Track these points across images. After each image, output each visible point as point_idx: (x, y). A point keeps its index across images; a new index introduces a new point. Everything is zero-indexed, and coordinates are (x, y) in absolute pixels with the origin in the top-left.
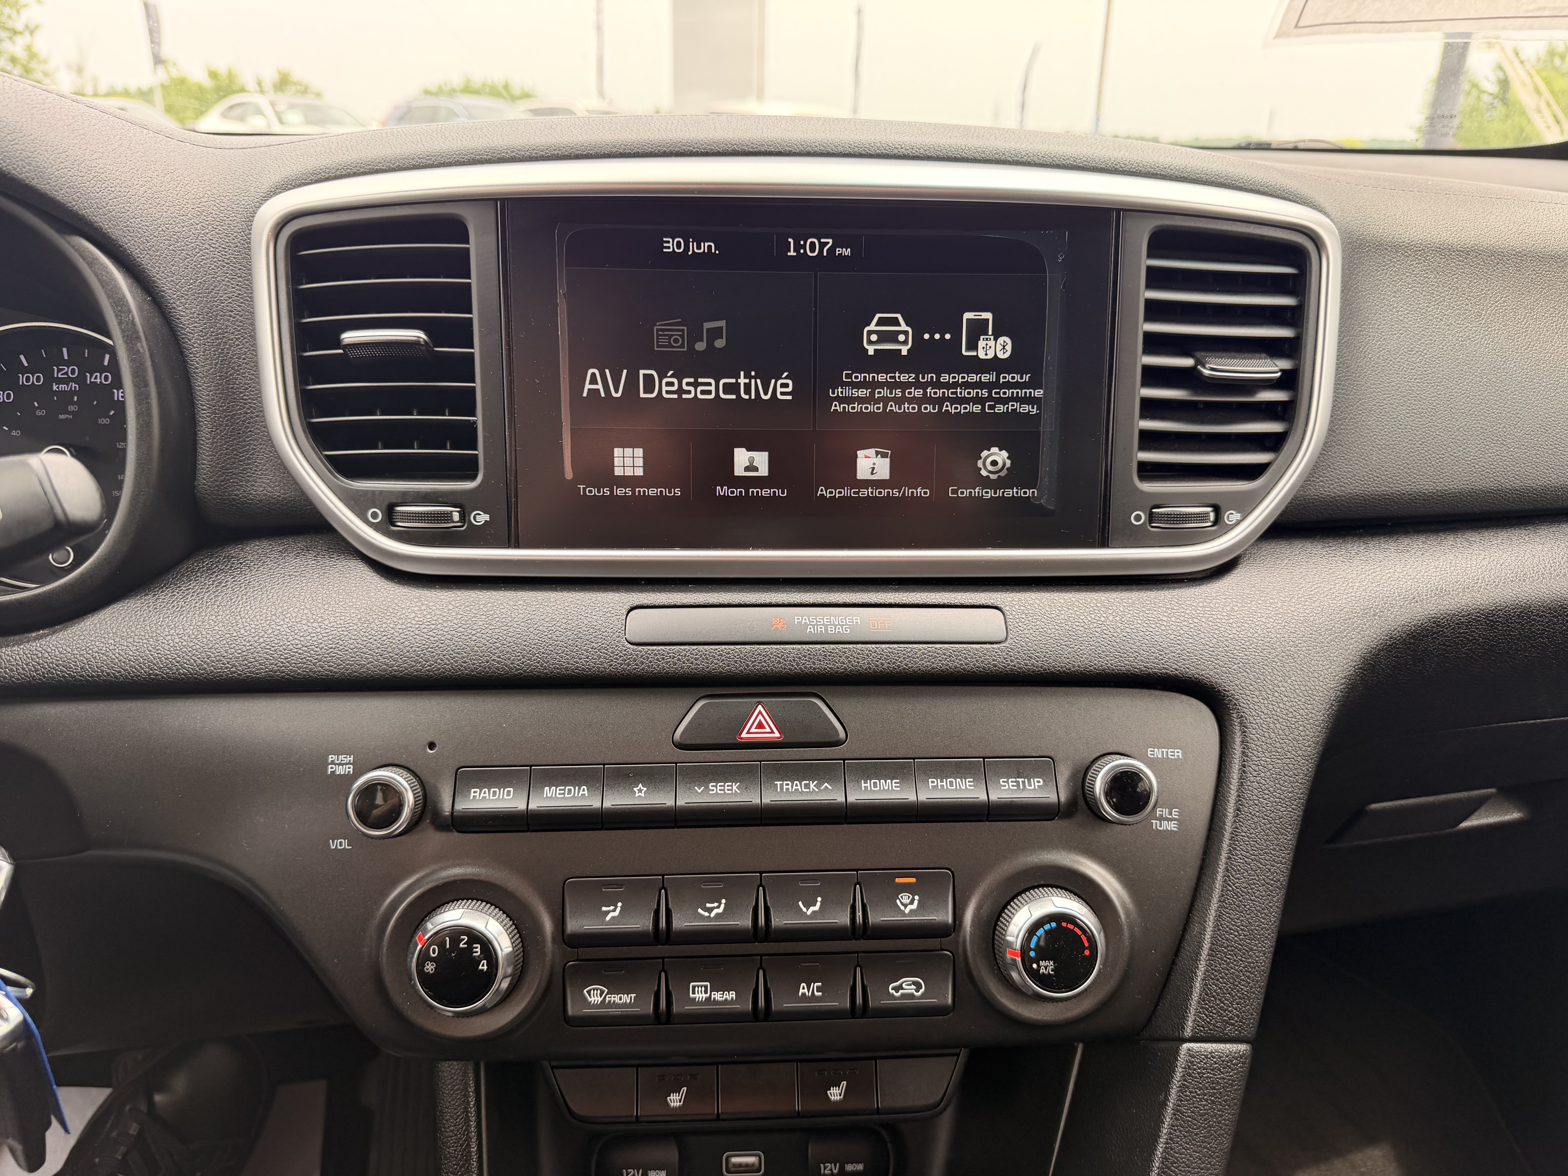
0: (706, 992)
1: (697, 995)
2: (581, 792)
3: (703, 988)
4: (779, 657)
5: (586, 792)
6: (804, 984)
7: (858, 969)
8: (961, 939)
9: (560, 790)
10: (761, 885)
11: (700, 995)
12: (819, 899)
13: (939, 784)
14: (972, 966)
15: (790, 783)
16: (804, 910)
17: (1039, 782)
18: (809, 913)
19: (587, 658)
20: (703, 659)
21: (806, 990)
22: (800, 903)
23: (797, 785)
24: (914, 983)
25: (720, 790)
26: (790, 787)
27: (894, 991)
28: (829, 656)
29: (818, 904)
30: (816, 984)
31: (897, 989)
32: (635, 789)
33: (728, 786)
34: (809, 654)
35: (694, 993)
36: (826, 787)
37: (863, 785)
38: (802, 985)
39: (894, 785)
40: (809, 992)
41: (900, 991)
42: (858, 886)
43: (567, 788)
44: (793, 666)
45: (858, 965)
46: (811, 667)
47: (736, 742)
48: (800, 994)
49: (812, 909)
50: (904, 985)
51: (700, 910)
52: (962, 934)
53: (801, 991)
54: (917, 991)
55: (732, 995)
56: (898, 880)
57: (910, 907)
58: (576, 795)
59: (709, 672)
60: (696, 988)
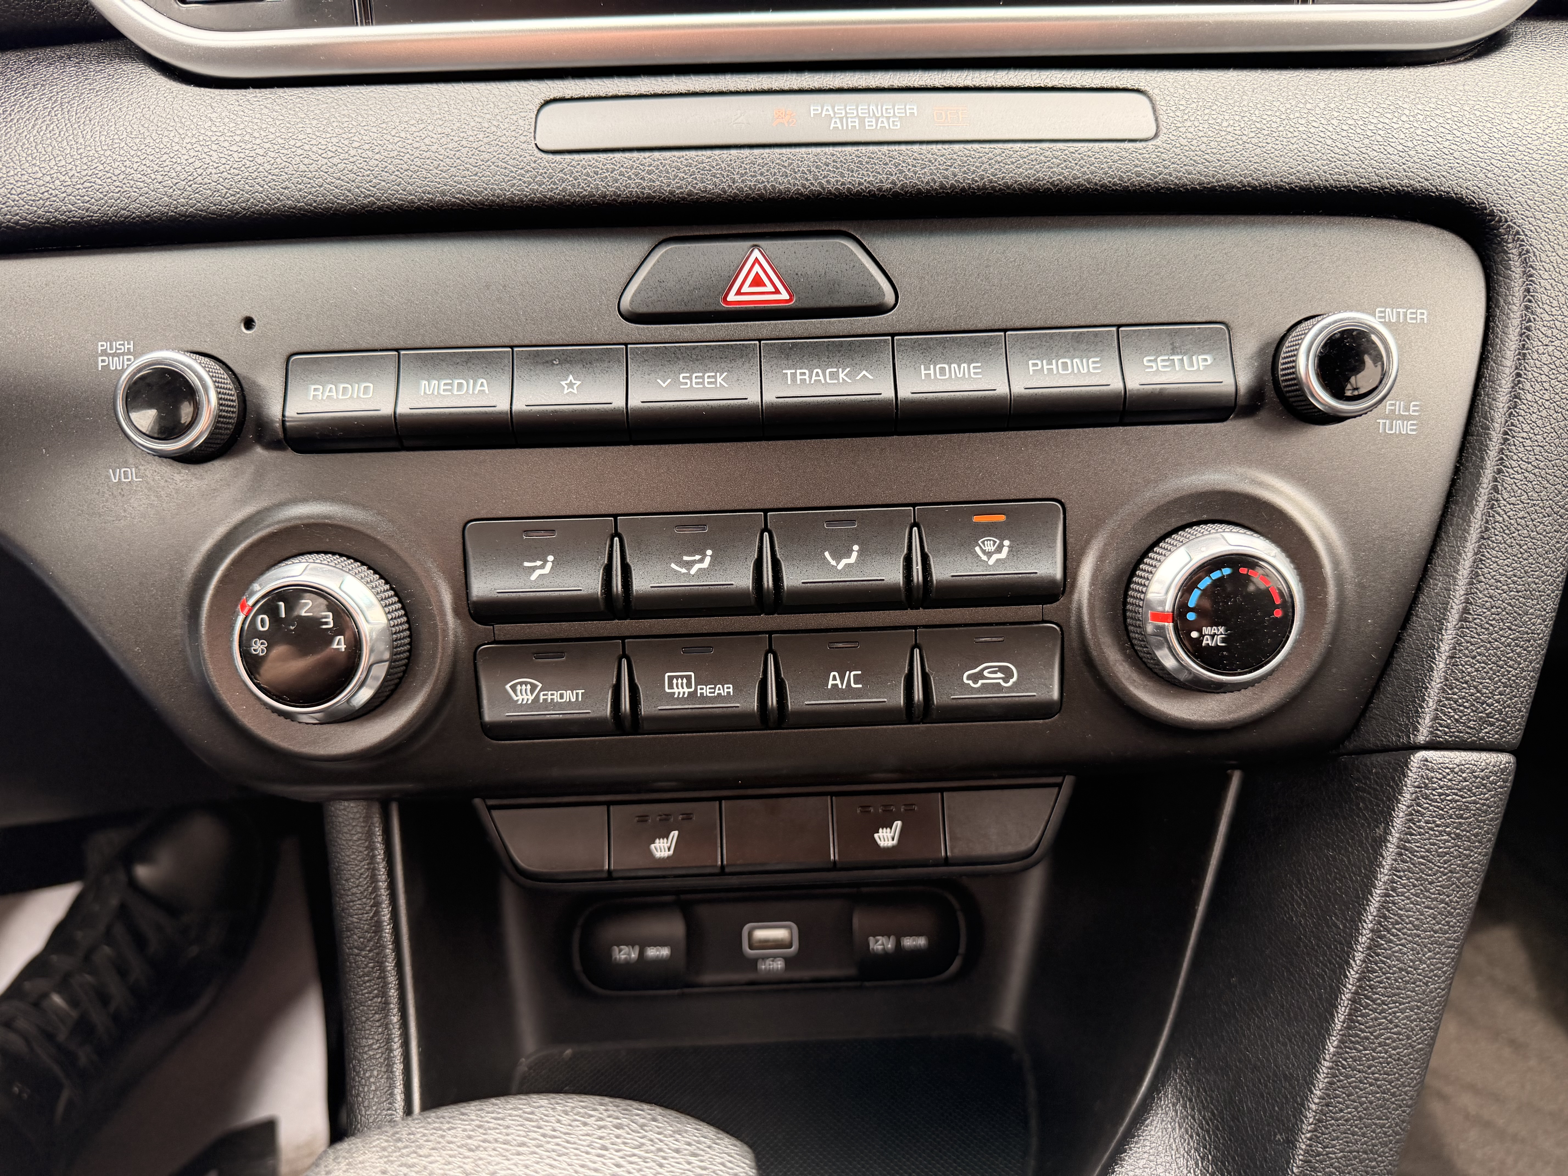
0: (689, 685)
1: (676, 690)
2: (478, 388)
3: (685, 681)
4: (785, 167)
5: (486, 388)
6: (836, 674)
7: (917, 652)
8: (1074, 605)
9: (445, 384)
10: (766, 529)
11: (680, 690)
12: (856, 548)
13: (1045, 367)
14: (1091, 643)
15: (807, 372)
16: (833, 563)
17: (1206, 360)
18: (840, 567)
19: (476, 175)
20: (661, 172)
21: (838, 682)
22: (827, 554)
23: (817, 374)
24: (1002, 669)
25: (697, 383)
26: (807, 377)
27: (970, 682)
28: (867, 163)
29: (855, 555)
30: (853, 673)
31: (975, 678)
32: (563, 383)
33: (709, 377)
34: (834, 161)
35: (671, 686)
36: (864, 376)
37: (923, 372)
38: (832, 674)
39: (972, 371)
40: (842, 684)
41: (980, 682)
42: (915, 529)
43: (456, 382)
44: (807, 180)
45: (916, 646)
46: (837, 181)
47: (718, 308)
48: (829, 687)
49: (844, 562)
50: (986, 673)
51: (673, 566)
52: (1076, 597)
53: (831, 682)
54: (1006, 680)
55: (727, 689)
56: (976, 519)
57: (995, 557)
58: (471, 392)
59: (671, 193)
60: (675, 681)
